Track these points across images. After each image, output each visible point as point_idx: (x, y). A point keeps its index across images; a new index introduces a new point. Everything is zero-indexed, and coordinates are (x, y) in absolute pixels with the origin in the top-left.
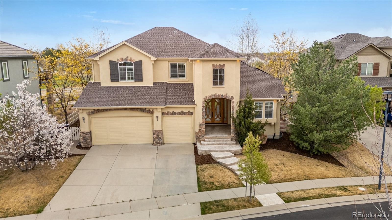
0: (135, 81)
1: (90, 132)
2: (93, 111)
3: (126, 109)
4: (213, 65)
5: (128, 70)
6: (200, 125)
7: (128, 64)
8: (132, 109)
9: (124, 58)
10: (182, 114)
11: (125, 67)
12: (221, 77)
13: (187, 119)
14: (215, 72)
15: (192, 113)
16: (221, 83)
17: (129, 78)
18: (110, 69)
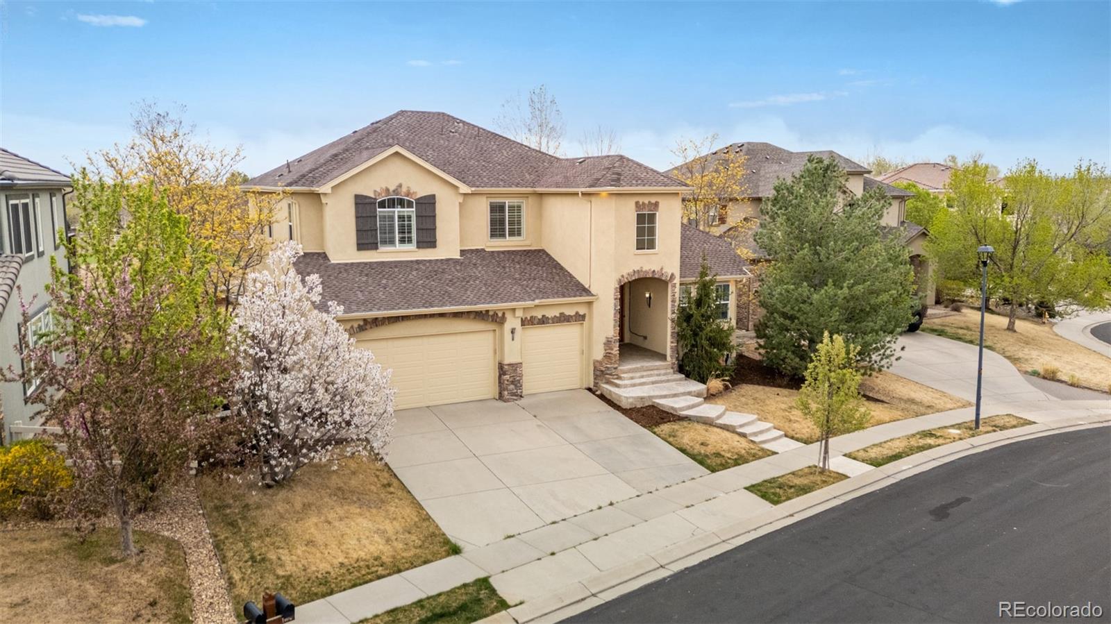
0: (418, 247)
2: (362, 323)
3: (442, 315)
4: (637, 203)
5: (401, 218)
6: (608, 343)
7: (401, 203)
8: (457, 315)
9: (392, 189)
10: (563, 319)
11: (394, 212)
12: (652, 231)
13: (569, 334)
14: (640, 218)
15: (583, 317)
16: (651, 245)
17: (402, 241)
18: (357, 217)
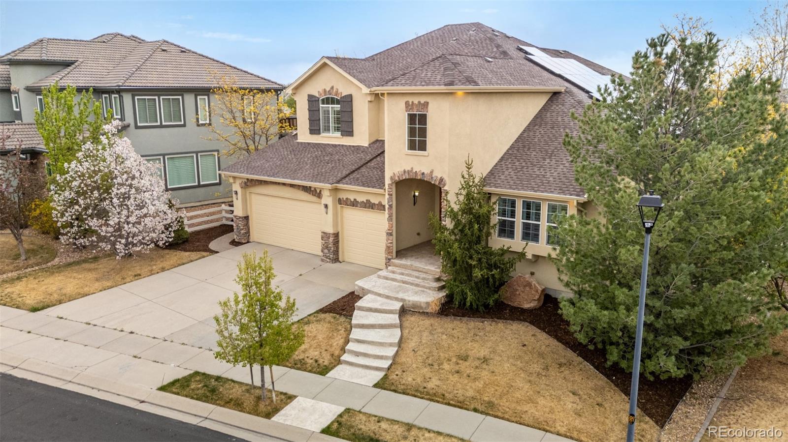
0: (342, 135)
1: (247, 218)
4: (407, 103)
5: (333, 113)
7: (333, 101)
9: (328, 89)
10: (369, 205)
11: (329, 107)
12: (423, 132)
14: (412, 118)
16: (423, 146)
17: (334, 129)
18: (309, 110)
